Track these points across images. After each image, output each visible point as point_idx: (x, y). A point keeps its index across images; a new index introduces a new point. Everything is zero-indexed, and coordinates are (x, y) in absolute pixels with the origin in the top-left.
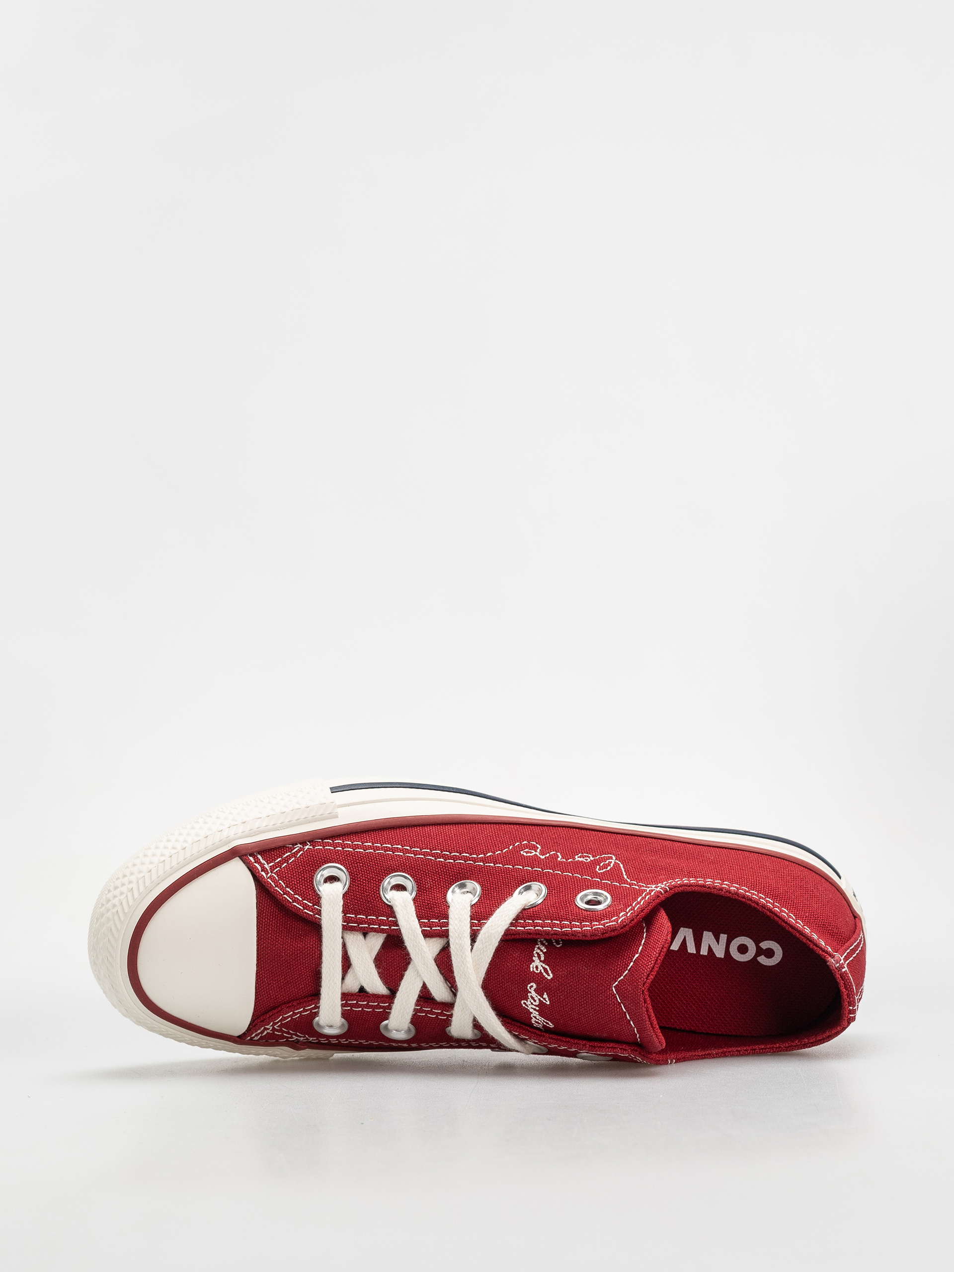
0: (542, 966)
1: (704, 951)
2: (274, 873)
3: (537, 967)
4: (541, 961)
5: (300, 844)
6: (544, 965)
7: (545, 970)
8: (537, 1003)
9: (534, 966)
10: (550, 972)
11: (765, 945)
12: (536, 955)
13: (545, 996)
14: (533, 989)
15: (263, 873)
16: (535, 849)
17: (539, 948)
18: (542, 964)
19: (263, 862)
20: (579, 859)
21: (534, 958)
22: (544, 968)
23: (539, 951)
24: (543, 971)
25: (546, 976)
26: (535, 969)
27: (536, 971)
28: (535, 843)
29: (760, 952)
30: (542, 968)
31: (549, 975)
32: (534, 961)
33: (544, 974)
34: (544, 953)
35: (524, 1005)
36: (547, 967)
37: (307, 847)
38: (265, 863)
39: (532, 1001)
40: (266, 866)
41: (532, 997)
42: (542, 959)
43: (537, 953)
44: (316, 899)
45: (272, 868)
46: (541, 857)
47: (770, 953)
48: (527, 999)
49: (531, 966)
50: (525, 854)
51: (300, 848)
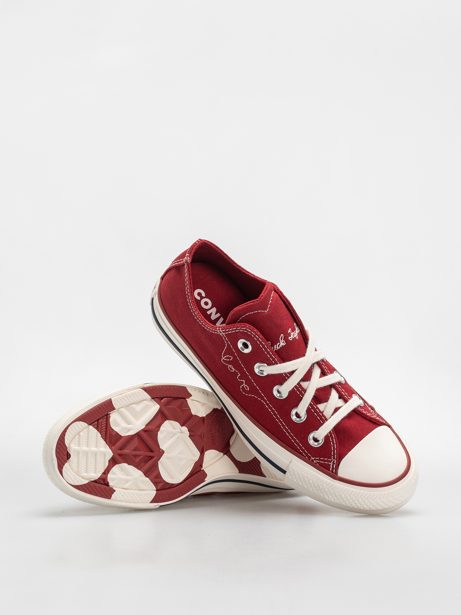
0: (281, 341)
1: (218, 315)
2: (332, 459)
3: (283, 342)
4: (280, 343)
5: (314, 462)
6: (280, 341)
7: (281, 339)
8: (293, 333)
9: (284, 344)
10: (281, 336)
11: (199, 298)
12: (279, 347)
13: (289, 332)
14: (291, 338)
15: (335, 462)
16: (243, 387)
17: (276, 348)
18: (281, 342)
19: (331, 466)
20: (233, 369)
21: (281, 346)
22: (281, 340)
23: (277, 347)
24: (283, 339)
25: (283, 336)
26: (284, 343)
27: (285, 341)
28: (241, 390)
29: (202, 298)
30: (282, 341)
31: (282, 336)
32: (282, 345)
33: (283, 338)
34: (276, 345)
35: (298, 337)
36: (280, 339)
37: (313, 458)
38: (331, 465)
39: (294, 335)
40: (332, 464)
41: (293, 336)
42: (279, 343)
43: (278, 347)
44: (327, 438)
45: (330, 462)
46: (244, 382)
47: (199, 294)
48: (295, 337)
49: (284, 345)
50: (248, 388)
51: (315, 461)
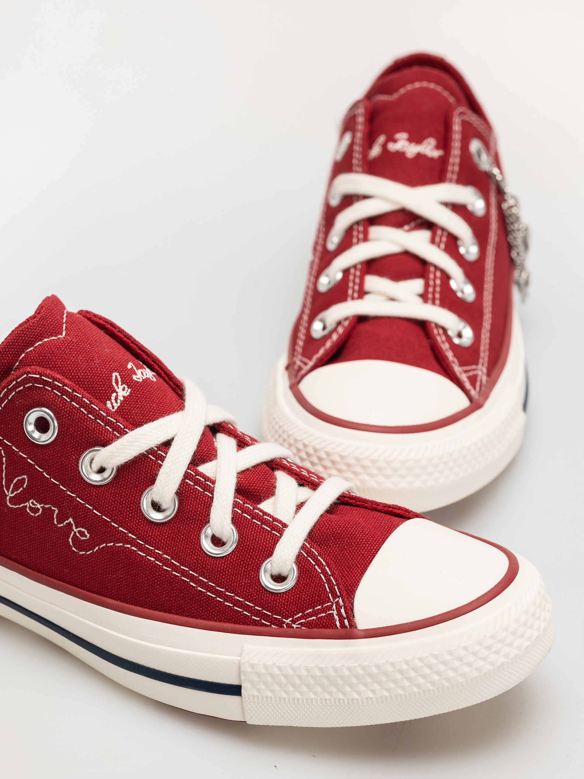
0: (118, 388)
2: (331, 602)
3: (124, 389)
4: (117, 393)
5: (293, 627)
6: (116, 387)
7: (117, 382)
8: (140, 370)
9: (125, 392)
10: (114, 378)
12: (119, 401)
13: (130, 367)
15: (341, 603)
16: (75, 537)
17: (113, 407)
18: (117, 390)
19: (336, 617)
20: (39, 506)
21: (122, 399)
22: (117, 385)
23: (115, 404)
24: (120, 383)
25: (119, 377)
26: (126, 389)
27: (126, 387)
28: (74, 549)
30: (119, 386)
31: (116, 377)
32: (124, 397)
33: (120, 380)
34: (110, 399)
35: (154, 379)
36: (114, 384)
37: (288, 621)
38: (335, 615)
40: (335, 613)
41: (143, 375)
42: (114, 395)
43: (116, 402)
45: (330, 608)
46: (72, 522)
48: (148, 378)
49: (128, 393)
50: (86, 533)
51: (294, 624)
